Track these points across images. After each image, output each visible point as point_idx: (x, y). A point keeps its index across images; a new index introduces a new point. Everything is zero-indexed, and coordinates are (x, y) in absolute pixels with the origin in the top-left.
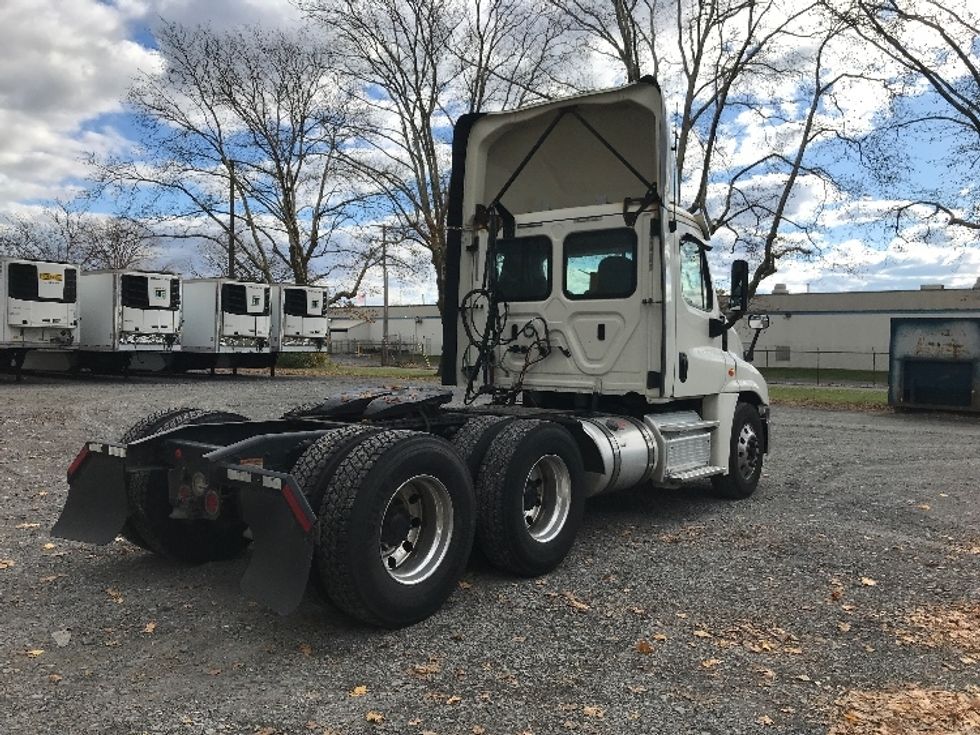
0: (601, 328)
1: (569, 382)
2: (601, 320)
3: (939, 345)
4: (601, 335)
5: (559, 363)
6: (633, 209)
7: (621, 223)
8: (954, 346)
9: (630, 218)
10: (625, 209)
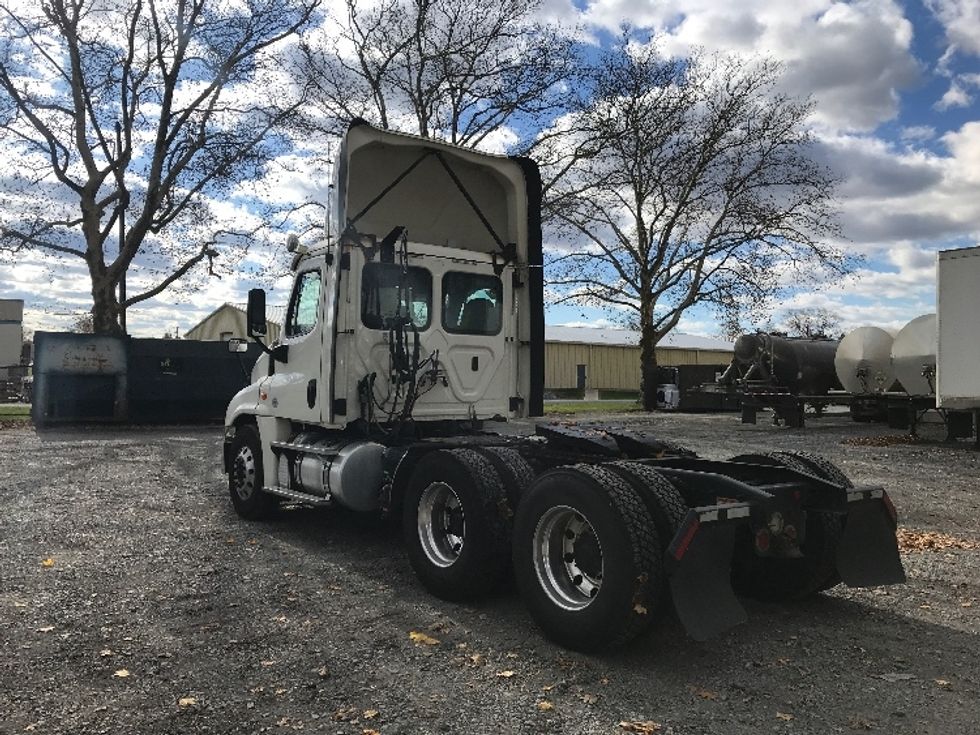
0: (475, 360)
1: (447, 410)
2: (475, 353)
3: (84, 360)
4: (475, 367)
5: (439, 393)
6: (500, 262)
7: (490, 271)
8: (100, 361)
9: (498, 269)
10: (494, 261)
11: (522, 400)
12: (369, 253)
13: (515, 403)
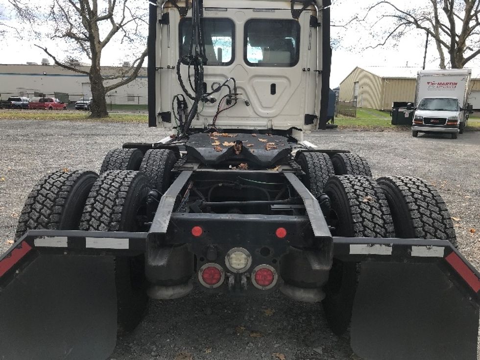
0: (273, 87)
2: (273, 81)
4: (273, 91)
6: (298, 7)
7: (289, 16)
9: (296, 14)
10: (292, 7)
11: (316, 117)
12: (183, 11)
13: (309, 119)
